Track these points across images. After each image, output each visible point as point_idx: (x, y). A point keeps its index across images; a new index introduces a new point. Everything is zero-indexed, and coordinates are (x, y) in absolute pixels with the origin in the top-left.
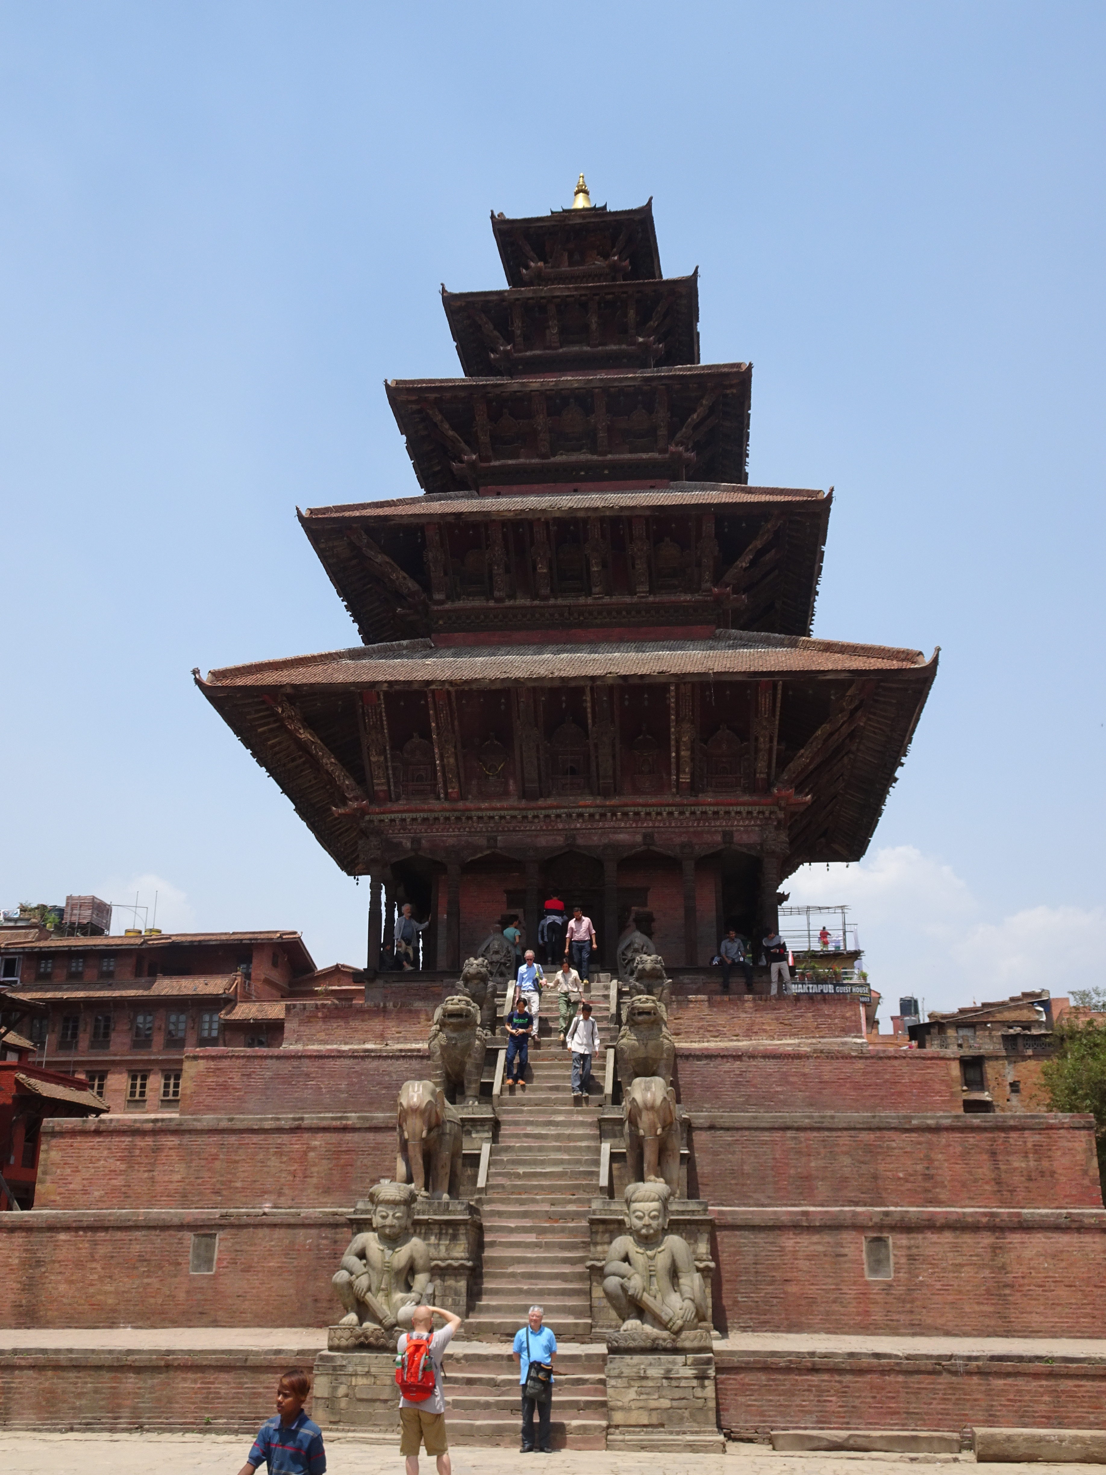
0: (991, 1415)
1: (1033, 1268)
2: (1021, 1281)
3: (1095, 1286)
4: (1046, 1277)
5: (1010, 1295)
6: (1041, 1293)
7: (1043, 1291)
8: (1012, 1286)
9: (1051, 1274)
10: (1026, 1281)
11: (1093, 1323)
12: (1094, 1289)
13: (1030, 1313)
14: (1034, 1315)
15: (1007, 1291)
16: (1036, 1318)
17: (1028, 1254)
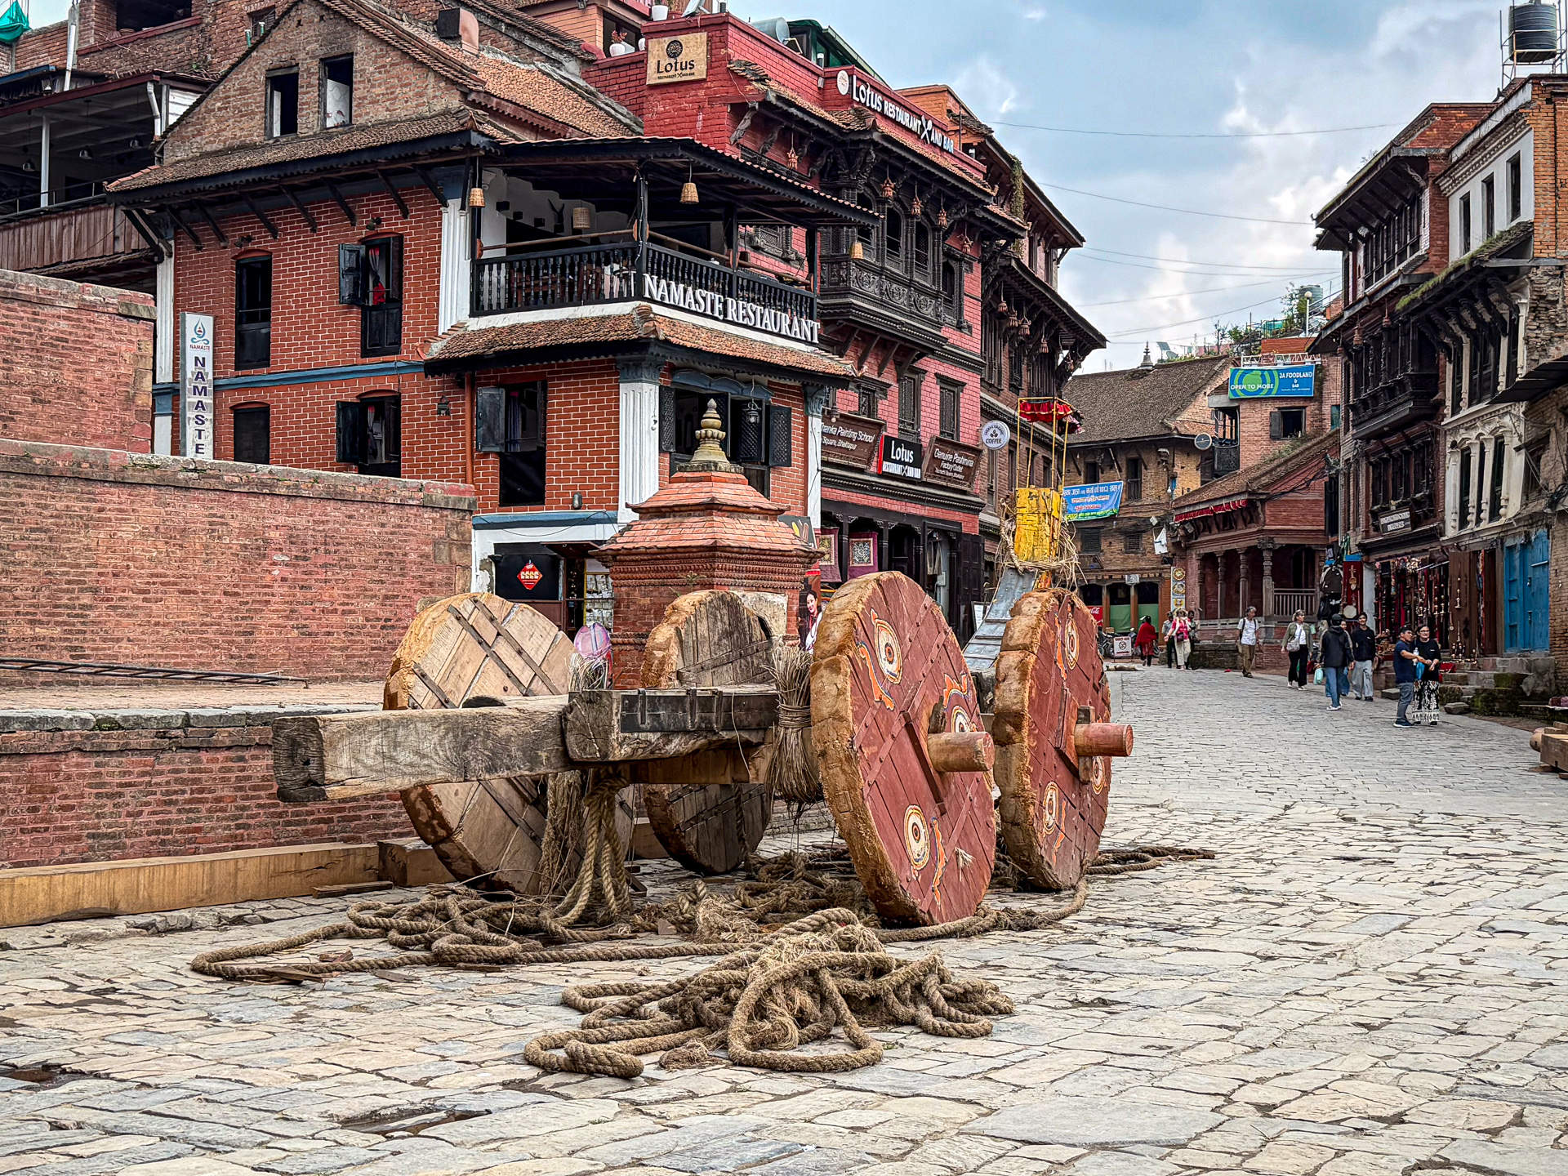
0: (238, 827)
1: (133, 559)
2: (112, 582)
3: (225, 593)
4: (152, 575)
5: (90, 607)
6: (140, 603)
7: (145, 600)
8: (96, 591)
9: (160, 570)
10: (120, 582)
11: (214, 656)
12: (224, 599)
13: (118, 640)
14: (124, 644)
15: (86, 599)
16: (126, 648)
17: (126, 532)
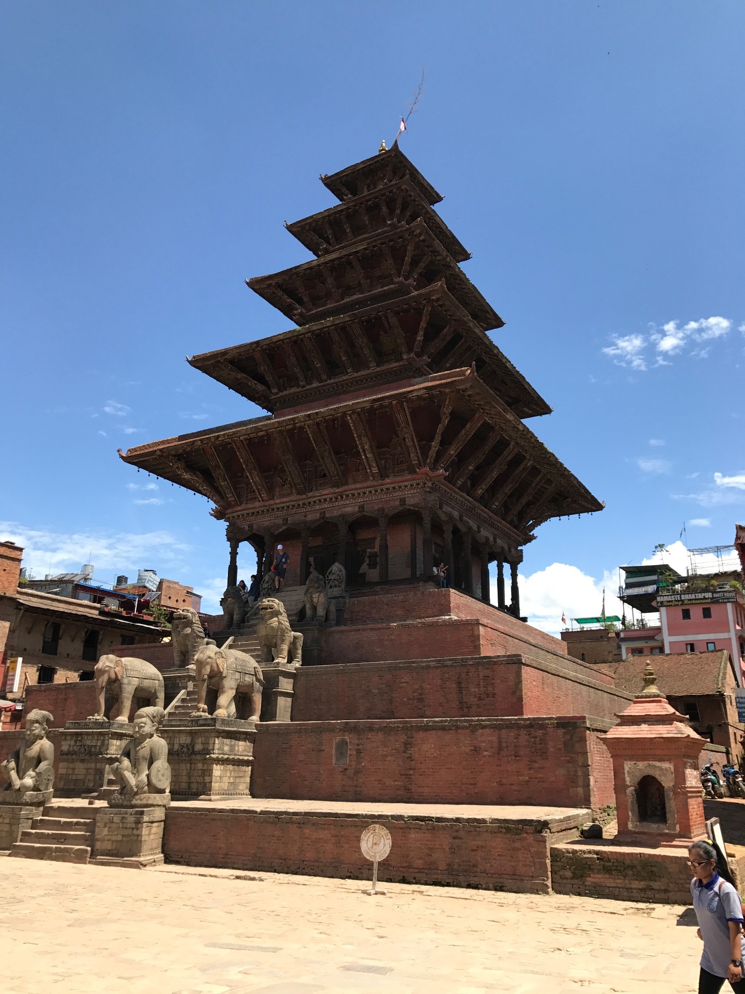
1: (428, 757)
2: (420, 766)
5: (413, 775)
7: (432, 772)
9: (438, 761)
10: (423, 765)
11: (461, 793)
12: (463, 770)
13: (424, 787)
14: (426, 788)
15: (411, 772)
16: (426, 790)
17: (425, 747)
